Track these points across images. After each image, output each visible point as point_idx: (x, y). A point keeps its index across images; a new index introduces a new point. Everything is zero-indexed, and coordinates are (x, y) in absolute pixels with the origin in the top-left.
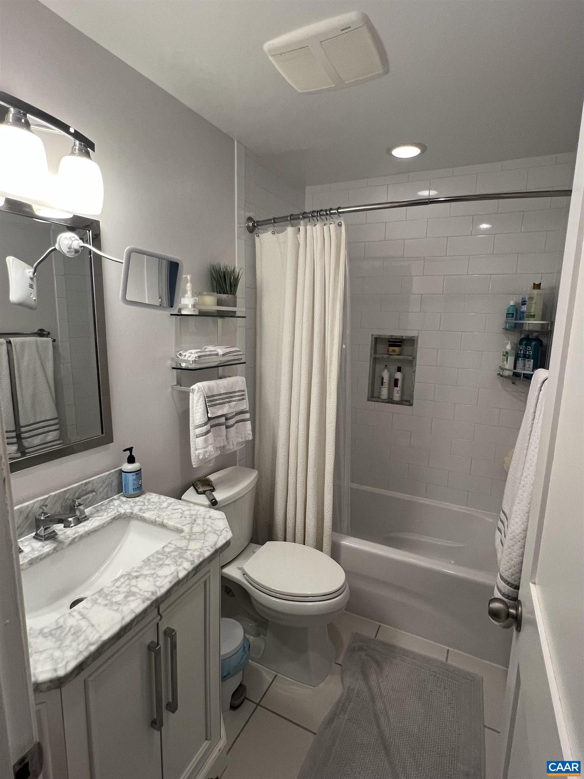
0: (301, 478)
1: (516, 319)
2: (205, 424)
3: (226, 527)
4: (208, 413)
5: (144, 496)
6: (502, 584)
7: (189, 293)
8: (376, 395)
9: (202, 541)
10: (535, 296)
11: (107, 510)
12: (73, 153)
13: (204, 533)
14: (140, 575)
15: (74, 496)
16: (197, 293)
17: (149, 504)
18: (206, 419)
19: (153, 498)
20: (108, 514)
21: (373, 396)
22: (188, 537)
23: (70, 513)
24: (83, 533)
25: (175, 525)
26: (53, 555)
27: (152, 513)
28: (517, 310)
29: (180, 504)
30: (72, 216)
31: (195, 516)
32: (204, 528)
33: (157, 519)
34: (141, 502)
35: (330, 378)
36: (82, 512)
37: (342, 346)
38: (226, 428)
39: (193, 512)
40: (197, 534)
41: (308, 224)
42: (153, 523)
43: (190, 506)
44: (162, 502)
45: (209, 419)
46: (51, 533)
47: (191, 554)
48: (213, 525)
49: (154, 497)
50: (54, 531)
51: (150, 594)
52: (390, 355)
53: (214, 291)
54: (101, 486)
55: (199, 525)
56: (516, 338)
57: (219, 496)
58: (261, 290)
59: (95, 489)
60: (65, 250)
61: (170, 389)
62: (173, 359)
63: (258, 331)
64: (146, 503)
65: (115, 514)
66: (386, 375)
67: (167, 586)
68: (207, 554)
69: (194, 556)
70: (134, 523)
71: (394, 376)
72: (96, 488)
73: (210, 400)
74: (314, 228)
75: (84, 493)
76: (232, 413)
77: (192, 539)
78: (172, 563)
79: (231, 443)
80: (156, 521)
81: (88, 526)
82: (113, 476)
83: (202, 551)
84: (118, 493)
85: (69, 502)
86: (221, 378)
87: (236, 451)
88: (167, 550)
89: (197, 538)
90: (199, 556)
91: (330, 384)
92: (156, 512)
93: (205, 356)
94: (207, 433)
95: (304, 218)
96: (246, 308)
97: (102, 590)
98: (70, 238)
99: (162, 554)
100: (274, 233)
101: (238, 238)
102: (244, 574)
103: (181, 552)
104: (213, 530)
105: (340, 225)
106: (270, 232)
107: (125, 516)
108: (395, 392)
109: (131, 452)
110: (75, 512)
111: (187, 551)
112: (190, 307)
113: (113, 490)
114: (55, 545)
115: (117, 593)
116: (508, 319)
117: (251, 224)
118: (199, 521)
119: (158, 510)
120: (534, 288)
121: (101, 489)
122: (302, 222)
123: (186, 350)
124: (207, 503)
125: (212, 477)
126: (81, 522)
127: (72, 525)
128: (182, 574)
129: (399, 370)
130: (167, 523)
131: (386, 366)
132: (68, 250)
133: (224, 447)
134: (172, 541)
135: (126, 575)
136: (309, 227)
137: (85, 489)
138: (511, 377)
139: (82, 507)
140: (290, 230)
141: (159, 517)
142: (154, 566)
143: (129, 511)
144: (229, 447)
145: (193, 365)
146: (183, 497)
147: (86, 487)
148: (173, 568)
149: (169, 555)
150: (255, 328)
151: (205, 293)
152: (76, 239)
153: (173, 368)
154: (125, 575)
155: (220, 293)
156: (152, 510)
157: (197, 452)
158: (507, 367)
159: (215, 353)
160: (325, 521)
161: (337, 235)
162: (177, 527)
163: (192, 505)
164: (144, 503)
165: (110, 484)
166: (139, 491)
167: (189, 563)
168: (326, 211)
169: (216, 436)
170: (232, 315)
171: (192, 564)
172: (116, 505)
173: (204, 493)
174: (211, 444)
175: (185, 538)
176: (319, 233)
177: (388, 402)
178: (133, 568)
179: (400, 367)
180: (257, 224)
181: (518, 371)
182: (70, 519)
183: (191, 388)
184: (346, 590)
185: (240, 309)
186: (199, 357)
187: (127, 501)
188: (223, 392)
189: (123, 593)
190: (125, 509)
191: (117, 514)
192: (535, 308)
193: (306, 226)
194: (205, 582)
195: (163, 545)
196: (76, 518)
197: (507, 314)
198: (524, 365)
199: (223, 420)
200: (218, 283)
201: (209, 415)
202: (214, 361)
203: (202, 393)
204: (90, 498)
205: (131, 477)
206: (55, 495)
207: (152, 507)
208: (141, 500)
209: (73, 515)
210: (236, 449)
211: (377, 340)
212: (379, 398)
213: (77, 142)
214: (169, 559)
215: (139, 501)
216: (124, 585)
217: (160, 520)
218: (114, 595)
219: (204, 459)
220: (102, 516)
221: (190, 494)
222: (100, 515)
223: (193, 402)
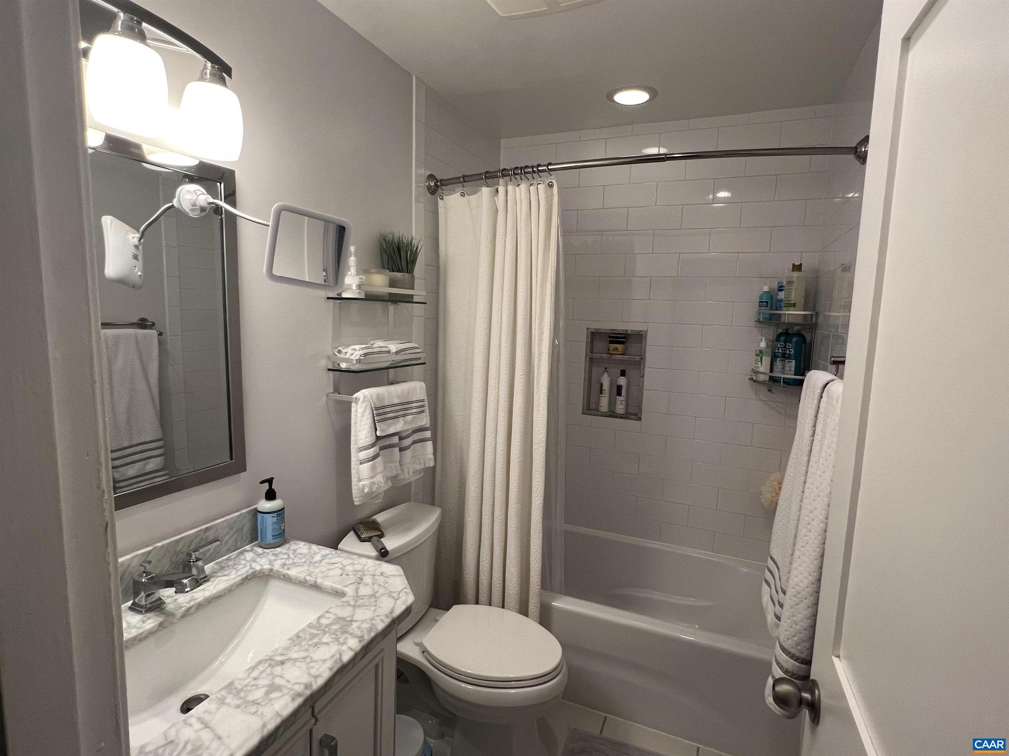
0: (499, 517)
1: (771, 309)
2: (373, 445)
3: (405, 588)
4: (376, 430)
5: (287, 546)
6: (783, 658)
7: (353, 270)
8: (593, 406)
9: (373, 608)
10: (795, 279)
11: (236, 567)
12: (202, 78)
13: (376, 597)
14: (287, 660)
15: (189, 546)
16: (363, 270)
17: (295, 557)
18: (373, 438)
19: (300, 548)
20: (237, 572)
21: (590, 409)
22: (352, 603)
23: (183, 572)
24: (202, 601)
25: (334, 585)
26: (159, 634)
27: (300, 569)
28: (772, 298)
29: (339, 556)
30: (196, 162)
31: (360, 573)
32: (374, 590)
33: (308, 578)
34: (285, 554)
35: (538, 383)
36: (202, 570)
37: (554, 341)
38: (400, 451)
39: (358, 567)
40: (365, 598)
41: (509, 183)
42: (302, 583)
43: (353, 559)
44: (314, 554)
45: (378, 438)
46: (156, 601)
47: (359, 628)
48: (386, 585)
49: (302, 547)
50: (160, 599)
51: (302, 687)
52: (610, 354)
53: (384, 268)
54: (228, 533)
55: (368, 585)
56: (772, 332)
57: (391, 543)
58: (446, 269)
59: (218, 537)
60: (187, 207)
61: (324, 399)
62: (329, 358)
63: (441, 322)
64: (291, 556)
65: (248, 571)
66: (606, 381)
67: (326, 675)
68: (381, 626)
69: (362, 629)
70: (274, 584)
71: (616, 381)
72: (221, 536)
73: (380, 413)
74: (517, 188)
75: (204, 542)
76: (407, 430)
77: (359, 606)
78: (332, 640)
79: (406, 470)
80: (305, 580)
81: (209, 590)
82: (243, 518)
83: (373, 622)
84: (252, 541)
85: (182, 557)
86: (392, 384)
87: (411, 482)
88: (324, 621)
89: (366, 604)
90: (370, 630)
91: (538, 391)
92: (306, 567)
93: (373, 353)
94: (374, 458)
95: (503, 176)
96: (427, 292)
97: (232, 683)
98: (194, 191)
99: (317, 628)
100: (463, 195)
101: (415, 200)
102: (423, 652)
103: (345, 624)
104: (387, 592)
105: (551, 186)
106: (459, 194)
107: (261, 574)
108: (618, 402)
109: (271, 485)
110: (190, 570)
111: (353, 623)
112: (354, 288)
113: (245, 539)
114: (160, 619)
115: (254, 688)
116: (761, 309)
117: (432, 184)
118: (368, 579)
119: (309, 565)
120: (793, 270)
121: (227, 537)
122: (501, 180)
123: (347, 346)
124: (374, 553)
125: (380, 518)
126: (201, 585)
127: (188, 589)
128: (346, 657)
129: (623, 373)
130: (322, 583)
131: (606, 368)
132: (191, 207)
133: (397, 476)
134: (330, 608)
135: (267, 660)
136: (510, 188)
137: (204, 537)
138: (767, 383)
139: (200, 563)
140: (485, 191)
141: (309, 575)
142: (306, 647)
143: (267, 567)
144: (403, 477)
145: (357, 365)
146: (340, 546)
147: (206, 535)
148: (334, 648)
149: (327, 630)
150: (437, 318)
151: (373, 270)
152: (203, 194)
153: (329, 370)
154: (264, 660)
155: (393, 271)
156: (300, 565)
157: (361, 483)
158: (762, 369)
159: (386, 349)
160: (531, 575)
161: (547, 198)
162: (335, 588)
163: (356, 556)
164: (289, 555)
165: (240, 530)
166: (281, 539)
167: (357, 640)
168: (533, 167)
169: (386, 462)
170: (408, 299)
171: (360, 641)
172: (248, 559)
173: (369, 540)
174: (381, 473)
175: (349, 605)
176: (523, 196)
177: (610, 416)
178: (277, 650)
179: (625, 370)
180: (441, 184)
181: (775, 374)
182: (185, 581)
183: (355, 396)
184: (562, 672)
185: (419, 292)
186: (365, 355)
187: (264, 553)
188: (396, 401)
189: (264, 687)
190: (261, 565)
191: (251, 571)
192: (796, 294)
193: (506, 186)
194: (377, 666)
195: (317, 616)
196: (193, 579)
197: (760, 302)
198: (783, 368)
199: (396, 440)
200: (390, 258)
201: (378, 434)
202: (384, 361)
203: (369, 402)
204: (212, 549)
205: (270, 520)
206: (162, 546)
207: (299, 561)
208: (284, 551)
209: (187, 575)
210: (412, 480)
211: (594, 335)
212: (597, 410)
213: (209, 64)
214: (327, 635)
215: (281, 552)
216: (264, 675)
217: (312, 579)
218: (250, 691)
219: (371, 493)
220: (229, 575)
221: (350, 542)
222: (226, 573)
223: (356, 415)
